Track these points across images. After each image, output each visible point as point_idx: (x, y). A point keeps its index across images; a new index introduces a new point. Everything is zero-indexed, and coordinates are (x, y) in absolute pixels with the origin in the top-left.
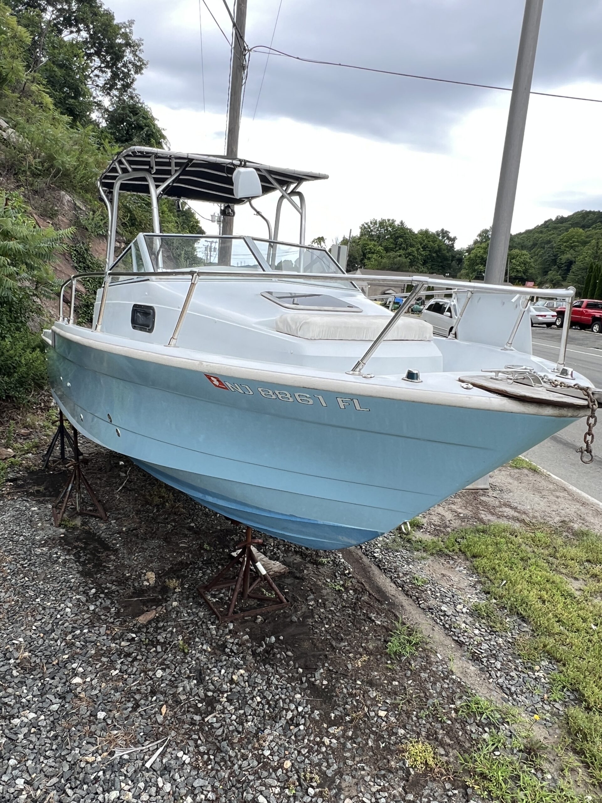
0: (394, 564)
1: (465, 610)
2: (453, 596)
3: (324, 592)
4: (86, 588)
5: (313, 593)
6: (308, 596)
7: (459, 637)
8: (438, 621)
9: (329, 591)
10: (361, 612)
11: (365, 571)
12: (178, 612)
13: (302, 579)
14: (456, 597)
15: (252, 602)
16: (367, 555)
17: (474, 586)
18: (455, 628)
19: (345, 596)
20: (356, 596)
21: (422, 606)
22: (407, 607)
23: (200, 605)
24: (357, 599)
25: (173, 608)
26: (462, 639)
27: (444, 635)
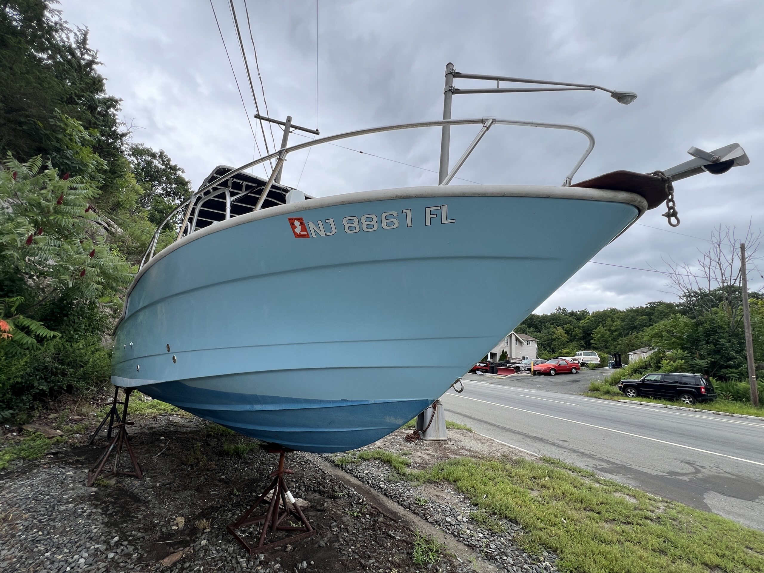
0: (398, 492)
1: (464, 519)
2: (452, 510)
3: (345, 519)
4: (109, 537)
5: (335, 521)
6: (331, 523)
7: (468, 542)
8: (447, 530)
9: (348, 518)
10: (380, 531)
11: (375, 499)
12: (206, 550)
13: (324, 511)
14: (454, 511)
15: (280, 534)
16: (374, 488)
17: (463, 502)
18: (463, 534)
19: (363, 521)
20: (372, 519)
21: (430, 520)
22: (417, 523)
23: (229, 542)
24: (374, 521)
25: (202, 547)
26: (472, 542)
27: (456, 542)
